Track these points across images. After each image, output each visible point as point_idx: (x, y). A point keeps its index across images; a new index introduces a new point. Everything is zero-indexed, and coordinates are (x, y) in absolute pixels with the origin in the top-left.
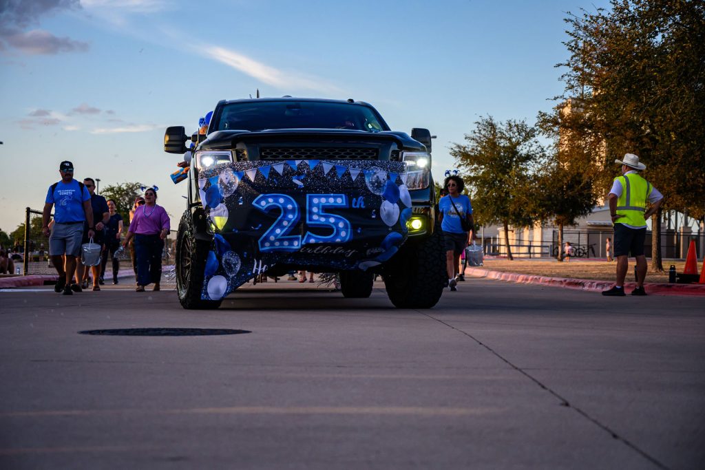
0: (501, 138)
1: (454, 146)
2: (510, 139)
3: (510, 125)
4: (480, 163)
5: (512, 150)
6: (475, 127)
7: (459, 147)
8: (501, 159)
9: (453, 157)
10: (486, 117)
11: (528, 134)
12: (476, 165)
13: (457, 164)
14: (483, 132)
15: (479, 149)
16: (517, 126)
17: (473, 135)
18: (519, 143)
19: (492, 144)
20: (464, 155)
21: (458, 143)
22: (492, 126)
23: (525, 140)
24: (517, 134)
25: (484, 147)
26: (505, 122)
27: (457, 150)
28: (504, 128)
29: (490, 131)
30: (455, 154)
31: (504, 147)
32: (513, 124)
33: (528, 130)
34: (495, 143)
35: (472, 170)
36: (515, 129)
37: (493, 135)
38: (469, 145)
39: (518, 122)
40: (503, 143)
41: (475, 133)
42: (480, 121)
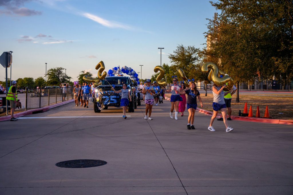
0: (186, 52)
1: (170, 55)
2: (189, 53)
3: (189, 48)
4: (179, 61)
5: (190, 56)
6: (177, 49)
7: (171, 55)
8: (186, 59)
9: (170, 59)
10: (181, 45)
11: (195, 51)
12: (177, 62)
13: (171, 61)
14: (180, 50)
15: (178, 56)
16: (191, 48)
17: (176, 51)
18: (192, 54)
19: (183, 54)
20: (173, 58)
21: (171, 54)
22: (183, 48)
23: (194, 53)
24: (191, 51)
25: (180, 55)
26: (187, 47)
27: (171, 56)
28: (187, 49)
29: (182, 50)
30: (170, 58)
31: (187, 55)
32: (190, 47)
33: (195, 49)
34: (184, 54)
35: (176, 63)
36: (191, 49)
37: (183, 51)
38: (175, 54)
39: (191, 47)
40: (187, 54)
41: (177, 50)
42: (179, 46)
